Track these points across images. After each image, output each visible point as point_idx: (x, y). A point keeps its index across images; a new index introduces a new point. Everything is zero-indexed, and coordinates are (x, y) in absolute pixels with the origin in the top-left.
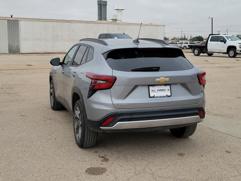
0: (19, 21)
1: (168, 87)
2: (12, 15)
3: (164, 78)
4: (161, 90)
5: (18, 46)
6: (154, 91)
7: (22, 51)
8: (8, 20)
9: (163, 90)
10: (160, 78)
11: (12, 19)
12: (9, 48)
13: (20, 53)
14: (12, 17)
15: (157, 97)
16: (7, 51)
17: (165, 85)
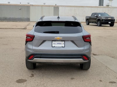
0: (59, 7)
1: (63, 42)
10: (57, 37)
11: (56, 6)
17: (61, 41)
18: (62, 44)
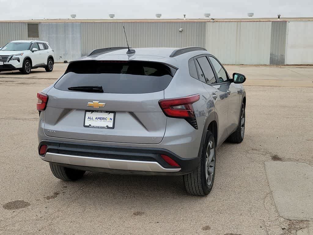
0: (287, 22)
2: (280, 15)
3: (98, 102)
4: (100, 118)
5: (283, 55)
6: (91, 118)
7: (287, 62)
8: (273, 22)
9: (103, 119)
10: (93, 102)
11: (279, 20)
12: (270, 58)
13: (285, 64)
14: (279, 17)
15: (93, 127)
16: (268, 62)
17: (107, 112)
18: (107, 120)
